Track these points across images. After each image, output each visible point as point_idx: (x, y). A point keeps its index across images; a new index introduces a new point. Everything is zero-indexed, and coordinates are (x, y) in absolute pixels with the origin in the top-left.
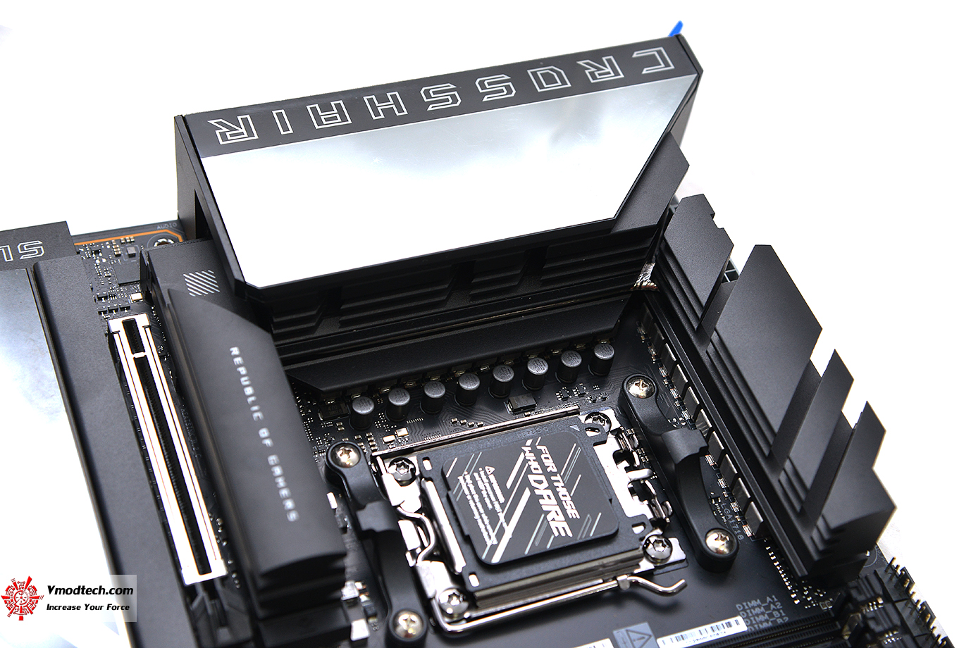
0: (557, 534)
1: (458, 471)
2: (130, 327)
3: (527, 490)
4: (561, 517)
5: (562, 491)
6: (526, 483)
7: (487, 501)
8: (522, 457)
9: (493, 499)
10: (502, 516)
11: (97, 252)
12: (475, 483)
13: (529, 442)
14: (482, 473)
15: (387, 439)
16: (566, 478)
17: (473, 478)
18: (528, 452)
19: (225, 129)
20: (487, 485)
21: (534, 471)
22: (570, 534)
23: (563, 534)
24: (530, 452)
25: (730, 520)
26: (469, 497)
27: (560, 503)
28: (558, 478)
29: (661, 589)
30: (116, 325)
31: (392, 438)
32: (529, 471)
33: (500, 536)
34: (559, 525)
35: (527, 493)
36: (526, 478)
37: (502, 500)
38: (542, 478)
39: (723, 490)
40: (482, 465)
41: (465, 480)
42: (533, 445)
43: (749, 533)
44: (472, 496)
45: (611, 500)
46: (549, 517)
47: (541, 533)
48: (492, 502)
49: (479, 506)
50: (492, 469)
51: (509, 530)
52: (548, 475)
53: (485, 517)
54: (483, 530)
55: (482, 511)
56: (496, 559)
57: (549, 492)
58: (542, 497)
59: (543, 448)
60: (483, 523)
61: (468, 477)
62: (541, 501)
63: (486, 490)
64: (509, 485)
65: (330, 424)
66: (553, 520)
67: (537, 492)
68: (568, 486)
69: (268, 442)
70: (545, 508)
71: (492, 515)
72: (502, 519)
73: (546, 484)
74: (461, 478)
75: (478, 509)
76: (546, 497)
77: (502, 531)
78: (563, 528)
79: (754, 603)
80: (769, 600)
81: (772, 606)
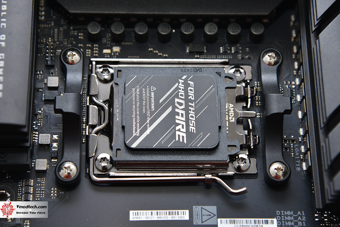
0: (177, 139)
1: (134, 85)
3: (171, 107)
4: (185, 130)
5: (192, 113)
6: (172, 103)
7: (144, 108)
8: (177, 85)
10: (149, 119)
12: (141, 94)
13: (184, 77)
14: (148, 89)
15: (105, 51)
16: (197, 106)
17: (141, 91)
18: (181, 83)
20: (148, 98)
21: (180, 96)
22: (185, 142)
23: (181, 140)
24: (183, 83)
25: (297, 156)
26: (134, 103)
27: (187, 121)
28: (193, 105)
29: (230, 189)
31: (109, 51)
32: (177, 96)
33: (142, 133)
34: (181, 134)
35: (170, 109)
37: (153, 109)
38: (183, 102)
39: (300, 136)
40: (150, 84)
41: (136, 90)
42: (186, 80)
43: (305, 168)
44: (136, 102)
45: (220, 127)
46: (177, 128)
47: (168, 137)
49: (138, 109)
50: (155, 89)
51: (149, 130)
52: (187, 100)
53: (138, 117)
54: (134, 125)
56: (134, 146)
57: (184, 112)
58: (178, 114)
59: (191, 83)
60: (136, 121)
61: (138, 90)
62: (177, 117)
63: (146, 101)
64: (161, 101)
65: (76, 33)
66: (179, 130)
67: (177, 110)
68: (196, 112)
69: (3, 44)
70: (177, 121)
71: (143, 118)
72: (148, 121)
73: (183, 107)
74: (134, 89)
75: (136, 112)
76: (180, 115)
77: (145, 129)
78: (183, 137)
79: (289, 213)
80: (299, 214)
81: (299, 218)
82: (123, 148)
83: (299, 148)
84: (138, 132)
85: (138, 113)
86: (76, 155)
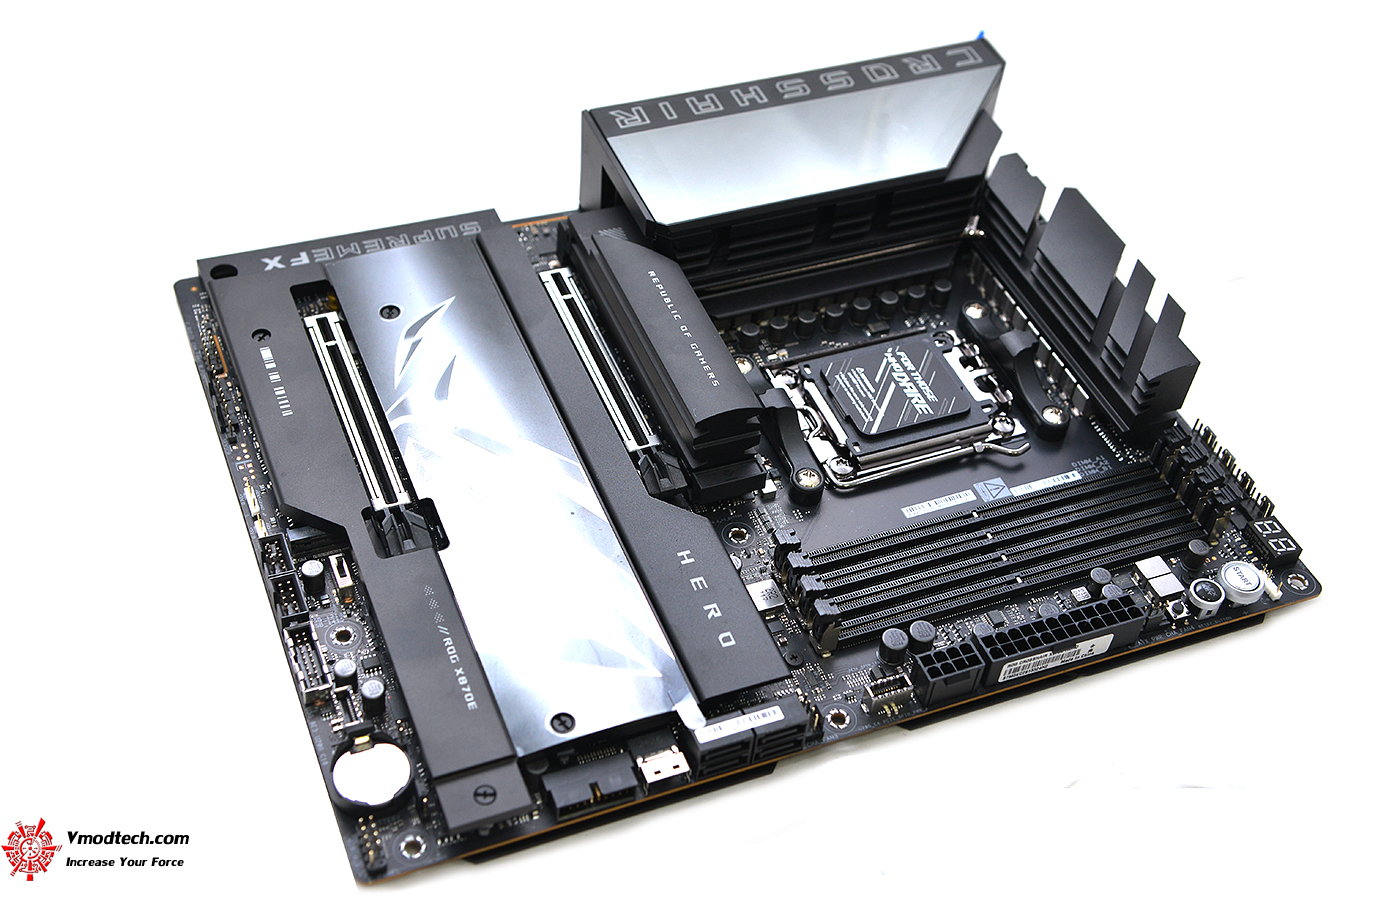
0: (921, 412)
1: (835, 372)
2: (557, 278)
3: (893, 383)
4: (923, 401)
5: (921, 383)
6: (891, 379)
7: (860, 391)
8: (885, 360)
9: (866, 390)
10: (874, 402)
11: (519, 234)
12: (849, 380)
13: (890, 350)
14: (854, 373)
15: (771, 357)
16: (924, 374)
17: (847, 376)
18: (890, 357)
19: (622, 118)
20: (860, 381)
21: (897, 370)
22: (931, 412)
23: (926, 412)
24: (892, 357)
25: (1061, 403)
26: (846, 390)
27: (920, 391)
28: (917, 374)
29: (1010, 451)
30: (546, 276)
32: (892, 370)
33: (875, 418)
34: (921, 406)
35: (893, 386)
36: (890, 375)
37: (873, 391)
38: (904, 374)
39: (1053, 384)
40: (854, 367)
41: (841, 378)
42: (893, 352)
43: (1076, 413)
44: (848, 389)
45: (963, 390)
46: (913, 401)
47: (908, 413)
48: (865, 393)
49: (855, 395)
50: (862, 370)
51: (882, 412)
52: (909, 373)
53: (861, 403)
54: (860, 411)
55: (858, 399)
56: (874, 431)
57: (911, 384)
58: (905, 388)
59: (902, 354)
60: (860, 408)
61: (843, 376)
62: (905, 390)
63: (859, 384)
64: (877, 380)
66: (917, 403)
67: (901, 385)
68: (926, 379)
69: (688, 334)
70: (909, 395)
71: (867, 403)
72: (875, 404)
73: (907, 379)
74: (837, 377)
76: (908, 388)
77: (876, 412)
78: (926, 409)
79: (1086, 461)
80: (1098, 459)
81: (1101, 463)
82: (858, 440)
84: (869, 417)
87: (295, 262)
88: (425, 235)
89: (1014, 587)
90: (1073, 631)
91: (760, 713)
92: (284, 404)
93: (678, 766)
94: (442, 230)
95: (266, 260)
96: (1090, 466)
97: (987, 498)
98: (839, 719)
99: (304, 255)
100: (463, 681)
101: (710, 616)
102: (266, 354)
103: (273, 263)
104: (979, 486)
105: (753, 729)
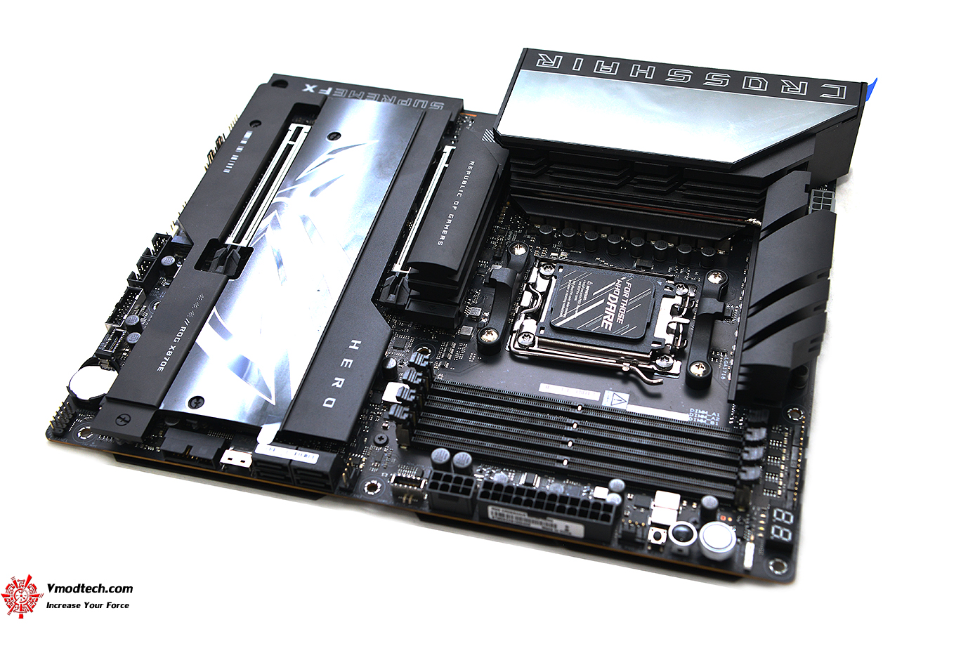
0: (602, 326)
1: (571, 277)
3: (604, 300)
4: (612, 320)
5: (623, 308)
6: (605, 297)
7: (576, 297)
8: (613, 284)
9: (581, 296)
11: (472, 121)
12: (576, 286)
13: (624, 278)
14: (584, 283)
15: (553, 254)
16: (631, 303)
17: (577, 284)
18: (619, 283)
20: (582, 289)
21: (615, 293)
22: (610, 329)
23: (606, 328)
24: (621, 283)
25: (724, 367)
26: (567, 291)
27: (616, 314)
28: (626, 302)
29: (646, 379)
31: (557, 255)
32: (612, 292)
33: (568, 316)
34: (607, 323)
35: (602, 301)
36: (607, 295)
37: (585, 299)
38: (617, 298)
39: (732, 351)
40: (587, 279)
41: (572, 282)
42: (624, 281)
43: (730, 378)
45: (649, 325)
46: (605, 317)
47: (594, 323)
48: (578, 298)
49: (570, 297)
50: (591, 283)
51: (577, 314)
52: (621, 296)
53: (569, 303)
54: (563, 309)
56: (558, 325)
57: (615, 306)
58: (609, 306)
59: (629, 284)
60: (565, 306)
61: (575, 282)
62: (607, 308)
63: (580, 292)
64: (594, 294)
65: (529, 237)
66: (606, 319)
67: (608, 303)
68: (628, 307)
69: (455, 208)
70: (606, 312)
71: (573, 304)
72: (577, 308)
73: (616, 301)
74: (570, 281)
75: (568, 298)
76: (611, 307)
77: (573, 313)
78: (609, 325)
79: (703, 412)
80: (714, 414)
81: (713, 418)
82: (547, 327)
83: (729, 360)
84: (565, 315)
85: (569, 300)
86: (501, 324)
87: (322, 92)
88: (407, 102)
89: (558, 465)
90: (550, 507)
91: (304, 453)
92: (230, 165)
93: (244, 462)
94: (420, 101)
95: (308, 86)
96: (702, 416)
97: (606, 403)
98: (373, 487)
99: (330, 89)
100: (169, 353)
101: (333, 385)
102: (248, 135)
103: (310, 88)
104: (608, 394)
105: (291, 460)
